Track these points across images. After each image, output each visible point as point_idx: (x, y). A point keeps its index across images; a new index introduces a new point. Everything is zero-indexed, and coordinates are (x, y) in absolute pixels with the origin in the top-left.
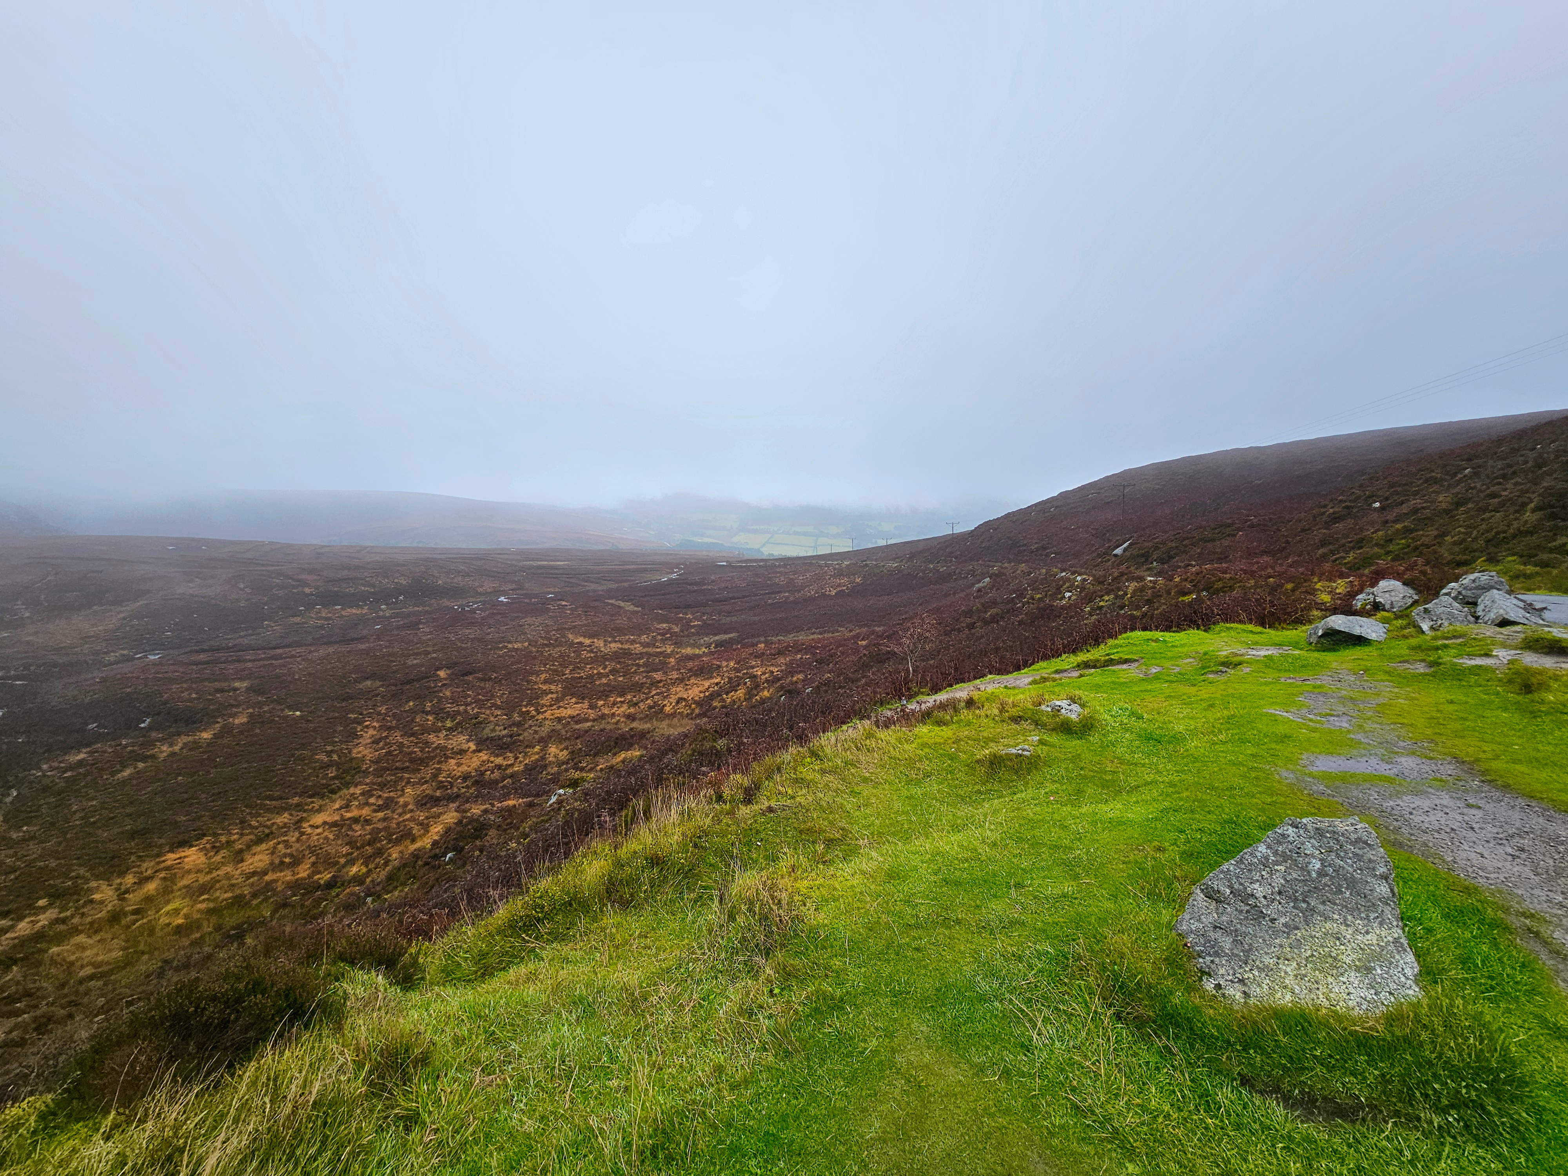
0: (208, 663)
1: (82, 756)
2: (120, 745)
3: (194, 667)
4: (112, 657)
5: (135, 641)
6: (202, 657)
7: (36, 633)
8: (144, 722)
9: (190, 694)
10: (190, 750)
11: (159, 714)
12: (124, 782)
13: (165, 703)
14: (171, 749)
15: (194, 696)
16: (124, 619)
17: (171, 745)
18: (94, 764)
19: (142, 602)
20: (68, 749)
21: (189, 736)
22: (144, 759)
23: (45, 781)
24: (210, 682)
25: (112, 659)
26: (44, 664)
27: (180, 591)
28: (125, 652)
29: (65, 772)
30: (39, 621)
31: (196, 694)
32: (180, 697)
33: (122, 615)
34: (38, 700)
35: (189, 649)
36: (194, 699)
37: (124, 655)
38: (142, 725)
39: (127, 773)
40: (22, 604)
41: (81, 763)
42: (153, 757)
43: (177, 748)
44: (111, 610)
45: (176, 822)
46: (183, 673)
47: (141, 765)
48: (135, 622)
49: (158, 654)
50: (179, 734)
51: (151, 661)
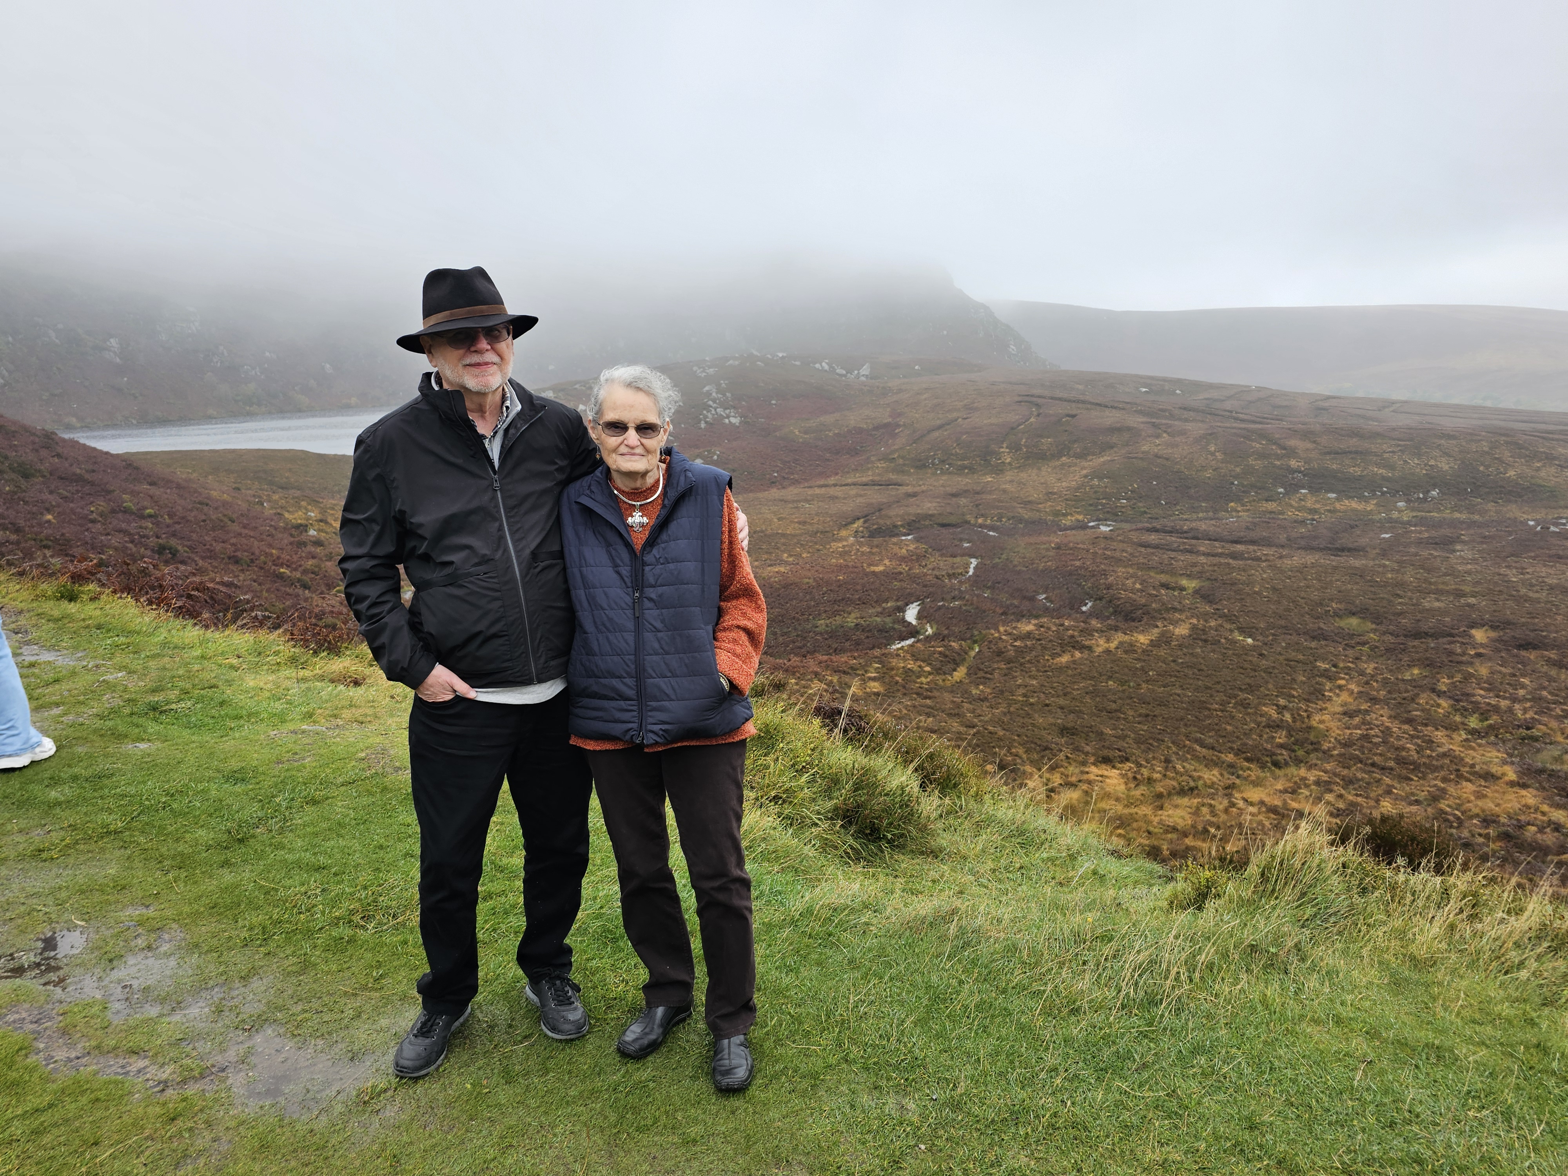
0: (1156, 547)
1: (1030, 627)
2: (1062, 625)
3: (1143, 550)
4: (1067, 521)
5: (1091, 505)
6: (1153, 538)
7: (1011, 481)
8: (1086, 604)
9: (1134, 583)
10: (1126, 652)
11: (1100, 599)
12: (1061, 669)
13: (1109, 587)
14: (1107, 645)
15: (1138, 586)
16: (1086, 476)
17: (1108, 640)
18: (1039, 640)
19: (1106, 458)
20: (1020, 616)
21: (1125, 634)
22: (1082, 648)
23: (1001, 645)
24: (1157, 573)
25: (1068, 523)
26: (1013, 517)
27: (1145, 448)
28: (1081, 517)
29: (1015, 640)
30: (1016, 468)
31: (1140, 584)
32: (1123, 585)
33: (1085, 472)
34: (1004, 556)
35: (1140, 525)
36: (1138, 590)
37: (1078, 521)
38: (1084, 609)
39: (1065, 659)
40: (1007, 448)
41: (1028, 635)
42: (1089, 648)
43: (1113, 645)
44: (1076, 465)
45: (1102, 733)
46: (1131, 554)
47: (1078, 654)
48: (1096, 482)
49: (1109, 526)
50: (1116, 629)
51: (1101, 533)
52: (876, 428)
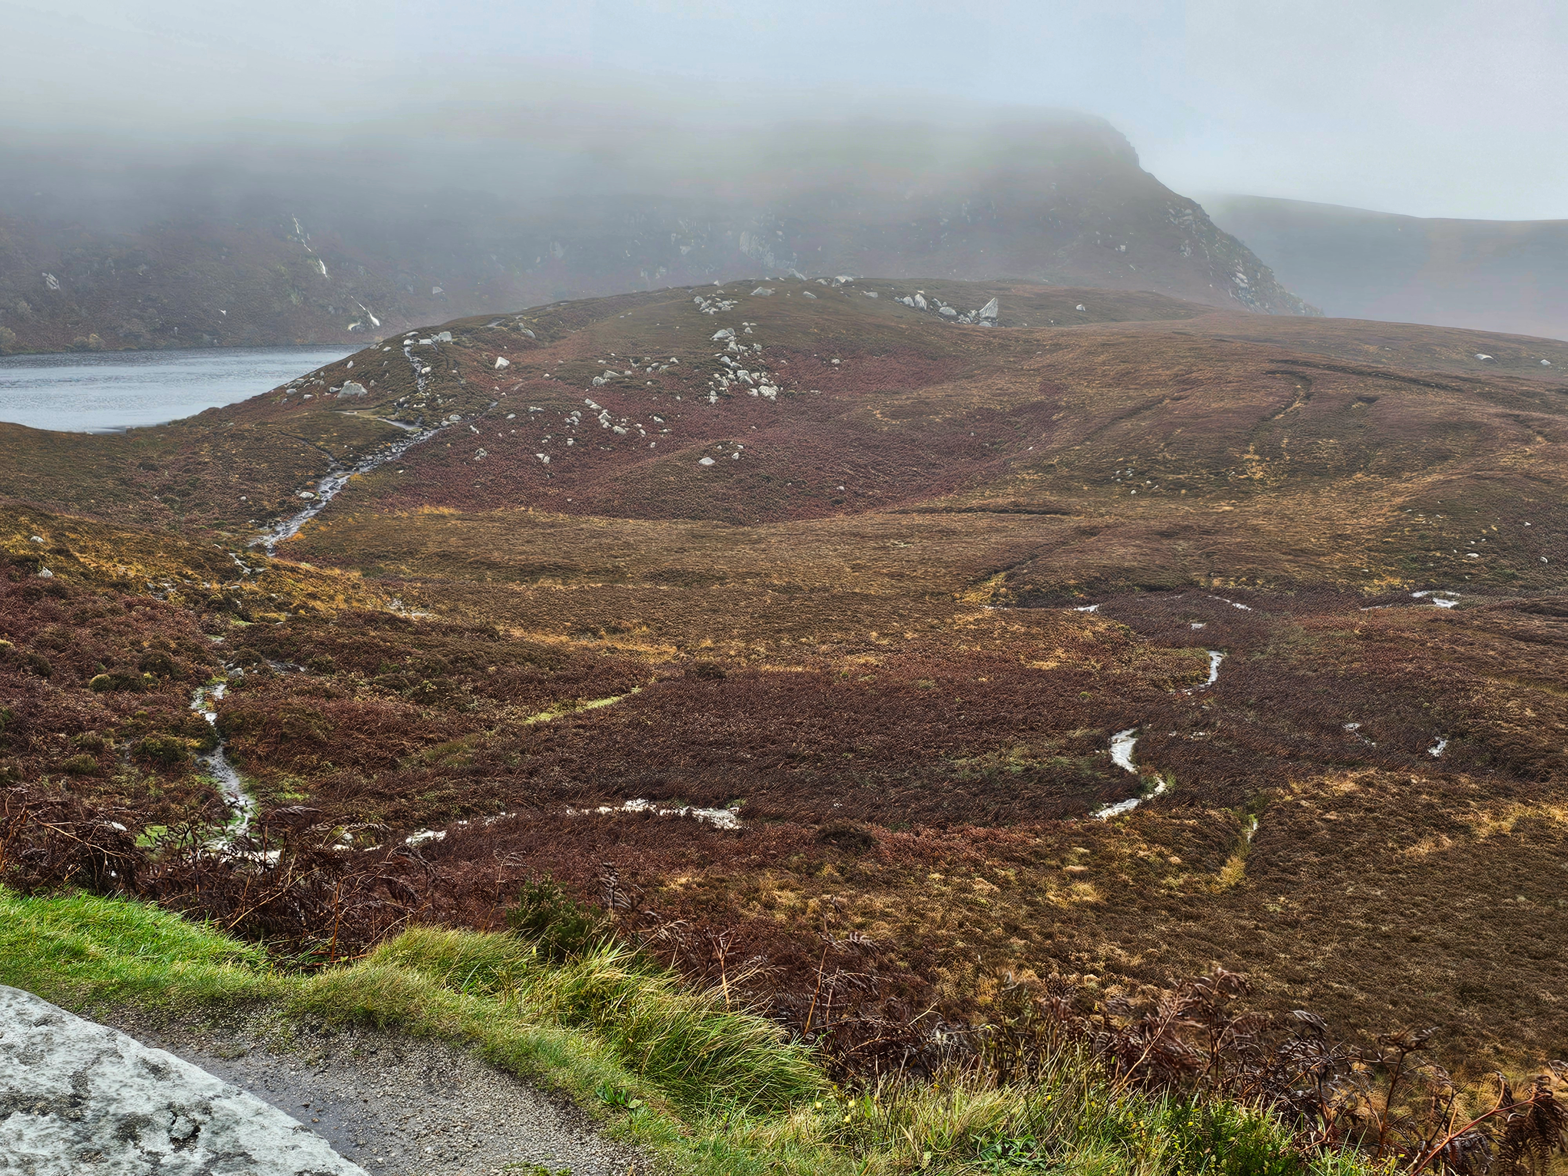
0: (1546, 640)
1: (1347, 786)
2: (1407, 783)
3: (1522, 645)
4: (1373, 588)
5: (1414, 560)
6: (1537, 624)
7: (1267, 513)
8: (1436, 744)
9: (1522, 707)
10: (1535, 839)
11: (1462, 735)
12: (1422, 869)
13: (1476, 713)
14: (1496, 824)
15: (1529, 713)
16: (1402, 508)
17: (1497, 815)
18: (1370, 810)
19: (1435, 477)
20: (1322, 764)
21: (1526, 803)
22: (1453, 829)
23: (1302, 818)
24: (1556, 690)
25: (1375, 592)
26: (1276, 578)
27: (1506, 461)
28: (1397, 582)
29: (1327, 810)
30: (1274, 490)
31: (1534, 710)
32: (1501, 709)
33: (1399, 500)
34: (1270, 649)
35: (1507, 600)
36: (1531, 721)
37: (1392, 587)
38: (1435, 752)
39: (1424, 849)
41: (1347, 802)
42: (1465, 829)
43: (1507, 825)
44: (1381, 487)
46: (1502, 653)
47: (1447, 842)
48: (1421, 519)
49: (1450, 598)
50: (1508, 794)
51: (1440, 611)
52: (1018, 412)
